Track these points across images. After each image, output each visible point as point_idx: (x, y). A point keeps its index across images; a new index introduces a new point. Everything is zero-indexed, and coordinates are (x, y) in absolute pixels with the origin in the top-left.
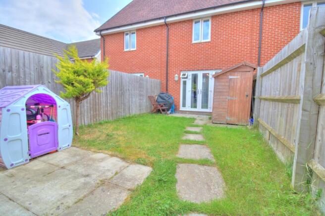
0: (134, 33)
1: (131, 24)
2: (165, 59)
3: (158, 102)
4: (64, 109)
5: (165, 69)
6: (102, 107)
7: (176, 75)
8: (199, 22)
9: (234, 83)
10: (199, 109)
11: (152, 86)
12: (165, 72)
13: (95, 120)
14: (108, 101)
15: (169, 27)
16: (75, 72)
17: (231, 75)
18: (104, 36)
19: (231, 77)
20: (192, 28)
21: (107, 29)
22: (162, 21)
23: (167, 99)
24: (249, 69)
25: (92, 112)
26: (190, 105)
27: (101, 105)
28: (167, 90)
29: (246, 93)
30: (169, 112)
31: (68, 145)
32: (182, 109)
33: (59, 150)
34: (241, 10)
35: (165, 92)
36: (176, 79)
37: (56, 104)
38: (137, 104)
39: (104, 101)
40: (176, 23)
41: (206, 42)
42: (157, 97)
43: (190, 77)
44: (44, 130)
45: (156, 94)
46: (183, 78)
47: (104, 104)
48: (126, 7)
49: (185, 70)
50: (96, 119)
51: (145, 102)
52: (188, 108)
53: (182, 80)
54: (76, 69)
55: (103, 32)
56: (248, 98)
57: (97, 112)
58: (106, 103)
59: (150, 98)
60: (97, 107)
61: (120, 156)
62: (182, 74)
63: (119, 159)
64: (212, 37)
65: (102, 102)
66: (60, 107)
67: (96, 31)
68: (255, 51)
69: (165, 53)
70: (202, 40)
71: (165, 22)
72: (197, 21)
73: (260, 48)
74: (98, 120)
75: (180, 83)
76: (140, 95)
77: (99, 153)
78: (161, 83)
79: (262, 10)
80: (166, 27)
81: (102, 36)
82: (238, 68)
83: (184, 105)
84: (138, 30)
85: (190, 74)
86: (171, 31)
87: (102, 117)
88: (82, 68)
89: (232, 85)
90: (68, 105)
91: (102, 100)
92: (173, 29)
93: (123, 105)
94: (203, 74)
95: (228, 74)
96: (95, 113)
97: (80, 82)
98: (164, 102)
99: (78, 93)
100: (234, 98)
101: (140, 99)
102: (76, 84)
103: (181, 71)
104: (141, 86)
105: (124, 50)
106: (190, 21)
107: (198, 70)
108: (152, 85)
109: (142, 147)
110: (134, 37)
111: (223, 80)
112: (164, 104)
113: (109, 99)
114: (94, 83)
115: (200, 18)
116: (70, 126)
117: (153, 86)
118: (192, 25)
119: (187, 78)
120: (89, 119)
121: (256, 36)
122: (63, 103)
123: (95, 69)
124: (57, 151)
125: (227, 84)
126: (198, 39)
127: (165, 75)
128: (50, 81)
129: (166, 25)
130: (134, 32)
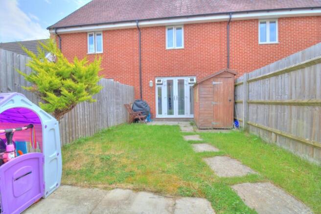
0: (100, 35)
1: (97, 25)
2: (138, 64)
3: (135, 111)
4: (51, 129)
5: (138, 75)
6: (79, 120)
7: (151, 81)
8: (172, 29)
9: (217, 88)
10: (176, 115)
11: (126, 93)
12: (139, 78)
13: (71, 138)
14: (86, 113)
15: (141, 31)
16: (59, 75)
17: (214, 81)
18: (61, 35)
19: (214, 83)
20: (165, 34)
21: (65, 28)
22: (134, 24)
23: (144, 107)
24: (230, 75)
25: (67, 129)
26: (166, 112)
27: (78, 119)
28: (141, 97)
29: (229, 98)
30: (146, 120)
31: (57, 185)
32: (158, 116)
33: (46, 196)
34: (210, 22)
35: (140, 99)
36: (151, 85)
37: (39, 123)
38: (115, 114)
39: (81, 114)
40: (148, 28)
41: (180, 49)
42: (132, 105)
43: (166, 83)
44: (23, 169)
45: (130, 101)
46: (158, 84)
47: (81, 117)
48: (85, 6)
49: (160, 77)
50: (73, 138)
51: (122, 111)
52: (165, 115)
53: (157, 87)
54: (60, 70)
55: (60, 31)
56: (231, 102)
57: (74, 128)
58: (84, 115)
59: (126, 106)
60: (74, 121)
61: (149, 189)
62: (156, 80)
63: (151, 195)
64: (185, 45)
65: (79, 113)
66: (46, 127)
67: (49, 28)
68: (224, 59)
69: (138, 58)
70: (175, 47)
71: (137, 26)
72: (170, 27)
73: (228, 57)
74: (74, 139)
75: (154, 90)
76: (117, 104)
77: (113, 189)
78: (135, 90)
79: (229, 23)
80: (137, 31)
81: (58, 36)
82: (221, 74)
83: (160, 113)
84: (105, 32)
85: (164, 80)
86: (143, 36)
87: (79, 133)
88: (69, 69)
89: (216, 90)
90: (56, 124)
91: (78, 111)
92: (145, 34)
93: (101, 116)
94: (178, 80)
95: (212, 80)
96: (71, 130)
97: (70, 89)
98: (140, 110)
99: (66, 104)
100: (218, 103)
101: (117, 109)
102: (65, 92)
103: (156, 77)
104: (117, 93)
105: (87, 52)
106: (163, 27)
107: (173, 76)
108: (127, 91)
109: (166, 170)
110: (100, 39)
111: (208, 86)
112: (141, 113)
113: (86, 110)
114: (87, 89)
115: (173, 25)
116: (58, 154)
117: (128, 93)
118: (165, 31)
119: (162, 84)
120: (64, 138)
121: (224, 47)
122: (50, 120)
123: (89, 71)
124: (42, 198)
125: (211, 89)
126: (172, 46)
127: (139, 81)
128: (9, 87)
129: (139, 28)
130: (99, 33)
